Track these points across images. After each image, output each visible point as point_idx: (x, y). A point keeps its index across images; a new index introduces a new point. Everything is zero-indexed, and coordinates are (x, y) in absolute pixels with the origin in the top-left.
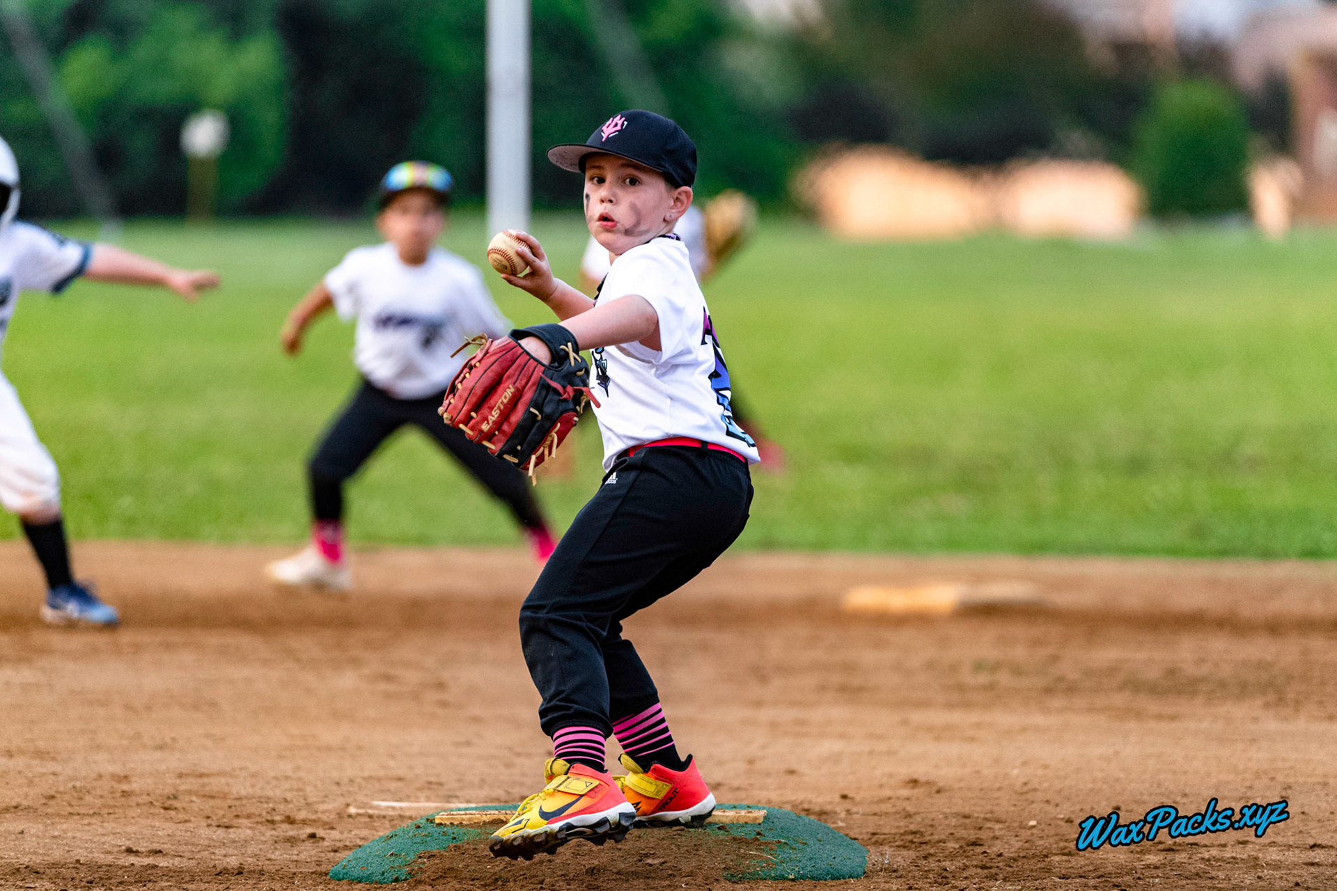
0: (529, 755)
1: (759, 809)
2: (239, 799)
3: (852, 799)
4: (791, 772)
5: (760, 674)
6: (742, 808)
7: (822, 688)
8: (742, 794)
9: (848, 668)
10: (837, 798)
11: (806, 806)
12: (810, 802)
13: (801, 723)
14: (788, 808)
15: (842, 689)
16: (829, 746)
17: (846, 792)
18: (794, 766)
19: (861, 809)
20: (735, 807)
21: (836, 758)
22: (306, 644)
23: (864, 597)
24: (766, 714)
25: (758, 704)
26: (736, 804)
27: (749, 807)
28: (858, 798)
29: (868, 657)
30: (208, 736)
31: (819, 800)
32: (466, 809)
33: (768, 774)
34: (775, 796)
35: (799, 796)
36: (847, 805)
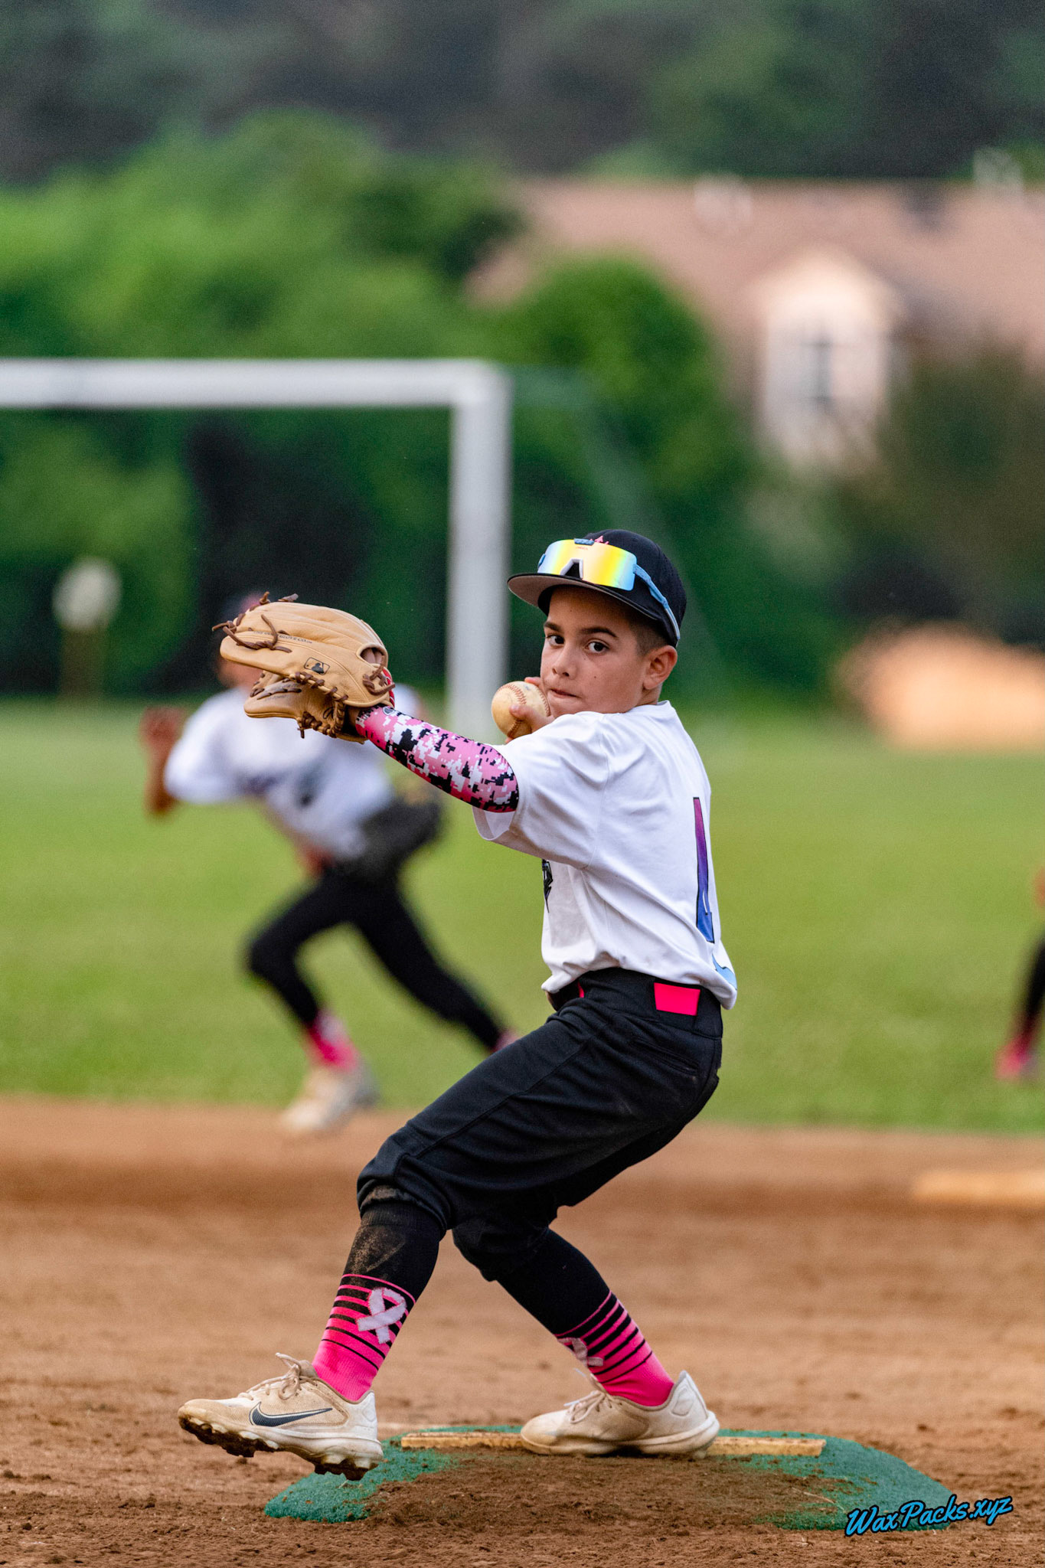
0: (516, 1367)
1: (816, 1438)
2: (148, 1413)
3: (933, 1431)
4: (854, 1396)
5: (809, 1276)
6: (794, 1436)
7: (889, 1295)
8: (791, 1422)
9: (921, 1270)
10: (913, 1429)
11: (874, 1438)
12: (879, 1434)
13: (866, 1336)
14: (851, 1440)
15: (916, 1296)
16: (900, 1365)
17: (925, 1422)
18: (857, 1389)
19: (943, 1443)
20: (785, 1435)
21: (912, 1381)
22: (228, 1226)
23: (939, 1185)
24: (820, 1324)
25: (808, 1312)
26: (787, 1432)
27: (803, 1435)
28: (940, 1429)
29: (947, 1258)
30: (105, 1335)
31: (889, 1432)
32: (441, 1430)
33: (824, 1398)
34: (833, 1425)
35: (864, 1427)
36: (926, 1438)
